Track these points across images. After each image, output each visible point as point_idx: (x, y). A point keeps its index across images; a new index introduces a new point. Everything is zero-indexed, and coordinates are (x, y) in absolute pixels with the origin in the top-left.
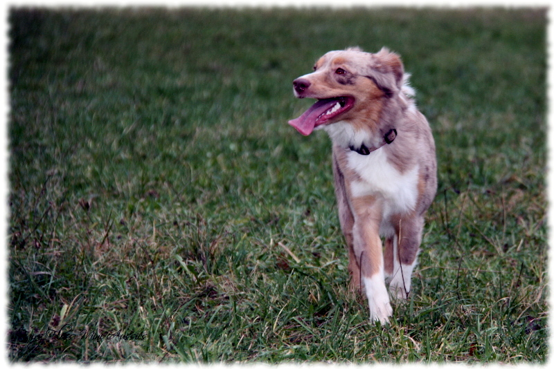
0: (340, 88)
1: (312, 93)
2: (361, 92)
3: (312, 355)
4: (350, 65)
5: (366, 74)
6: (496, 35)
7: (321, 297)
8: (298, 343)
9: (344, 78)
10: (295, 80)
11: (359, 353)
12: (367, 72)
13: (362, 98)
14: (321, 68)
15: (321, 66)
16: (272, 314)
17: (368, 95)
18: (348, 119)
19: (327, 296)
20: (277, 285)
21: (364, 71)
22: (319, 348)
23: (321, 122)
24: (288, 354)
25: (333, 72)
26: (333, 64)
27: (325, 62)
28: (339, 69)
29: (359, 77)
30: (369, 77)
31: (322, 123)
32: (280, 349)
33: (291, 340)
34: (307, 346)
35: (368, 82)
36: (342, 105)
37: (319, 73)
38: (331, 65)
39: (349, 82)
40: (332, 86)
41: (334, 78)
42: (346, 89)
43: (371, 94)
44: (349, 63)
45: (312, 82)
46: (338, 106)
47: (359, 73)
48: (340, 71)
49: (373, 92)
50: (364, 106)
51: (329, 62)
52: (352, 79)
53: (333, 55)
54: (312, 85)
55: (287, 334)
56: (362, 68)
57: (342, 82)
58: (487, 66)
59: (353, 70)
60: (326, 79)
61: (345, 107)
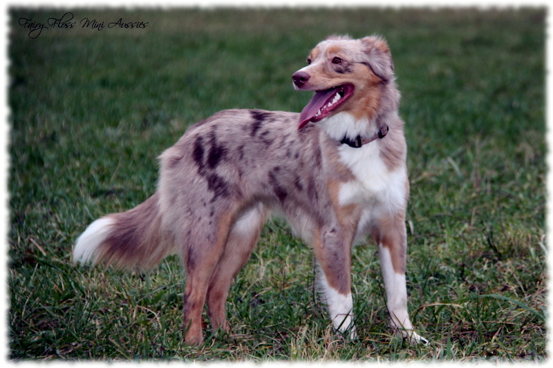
0: (339, 77)
1: (313, 86)
2: (359, 79)
3: (58, 339)
4: (345, 53)
5: (362, 60)
6: (222, 46)
7: (65, 286)
8: (45, 329)
9: (341, 67)
10: (294, 74)
11: (101, 334)
12: (362, 58)
13: (361, 85)
14: (316, 60)
15: (316, 57)
16: (21, 304)
17: (366, 82)
18: (347, 109)
19: (71, 285)
20: (24, 279)
21: (359, 56)
22: (64, 332)
23: (324, 115)
24: (36, 339)
25: (330, 62)
26: (328, 54)
27: (319, 53)
28: (336, 58)
29: (356, 64)
30: (364, 63)
31: (325, 117)
32: (28, 335)
33: (39, 327)
34: (53, 331)
35: (364, 68)
36: (342, 95)
37: (314, 65)
38: (326, 55)
39: (347, 70)
40: (331, 77)
41: (331, 68)
42: (344, 77)
43: (368, 80)
44: (344, 51)
45: (311, 74)
46: (338, 97)
47: (355, 60)
48: (336, 61)
49: (371, 78)
50: (363, 94)
51: (323, 53)
52: (350, 67)
53: (326, 45)
54: (311, 78)
55: (35, 322)
56: (357, 54)
57: (340, 71)
58: (214, 73)
59: (348, 58)
60: (324, 70)
61: (345, 97)
